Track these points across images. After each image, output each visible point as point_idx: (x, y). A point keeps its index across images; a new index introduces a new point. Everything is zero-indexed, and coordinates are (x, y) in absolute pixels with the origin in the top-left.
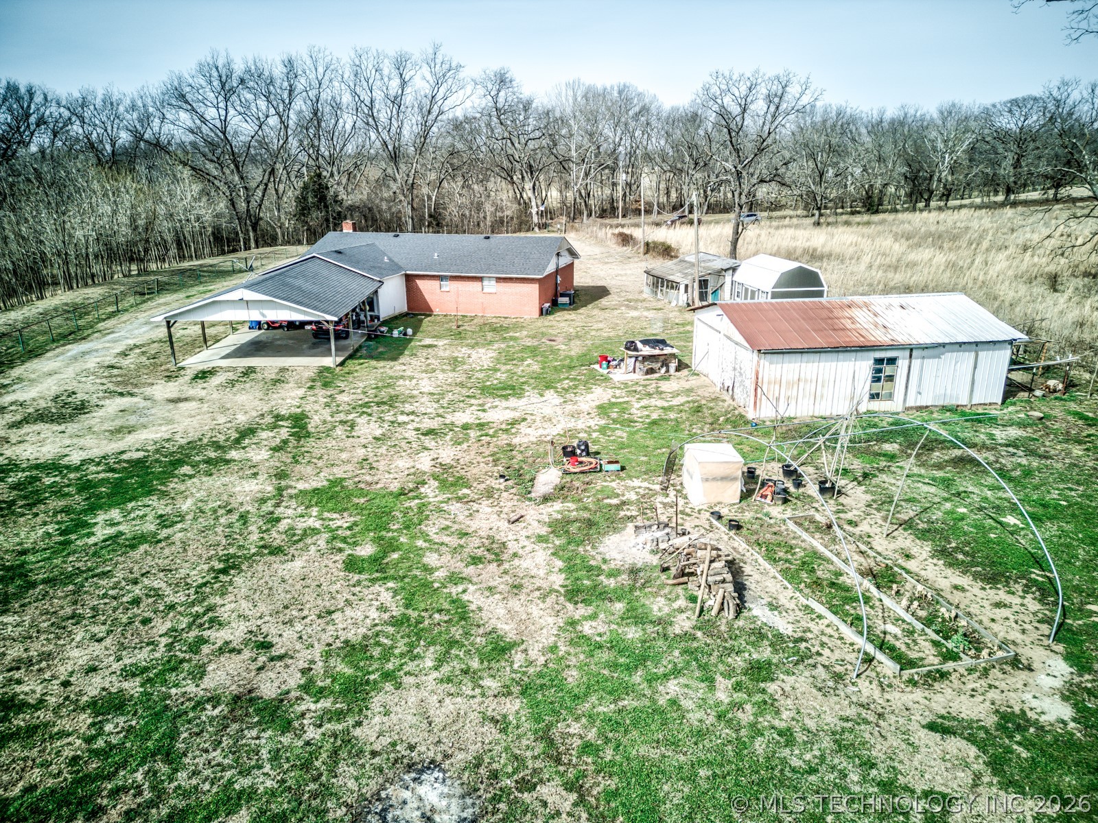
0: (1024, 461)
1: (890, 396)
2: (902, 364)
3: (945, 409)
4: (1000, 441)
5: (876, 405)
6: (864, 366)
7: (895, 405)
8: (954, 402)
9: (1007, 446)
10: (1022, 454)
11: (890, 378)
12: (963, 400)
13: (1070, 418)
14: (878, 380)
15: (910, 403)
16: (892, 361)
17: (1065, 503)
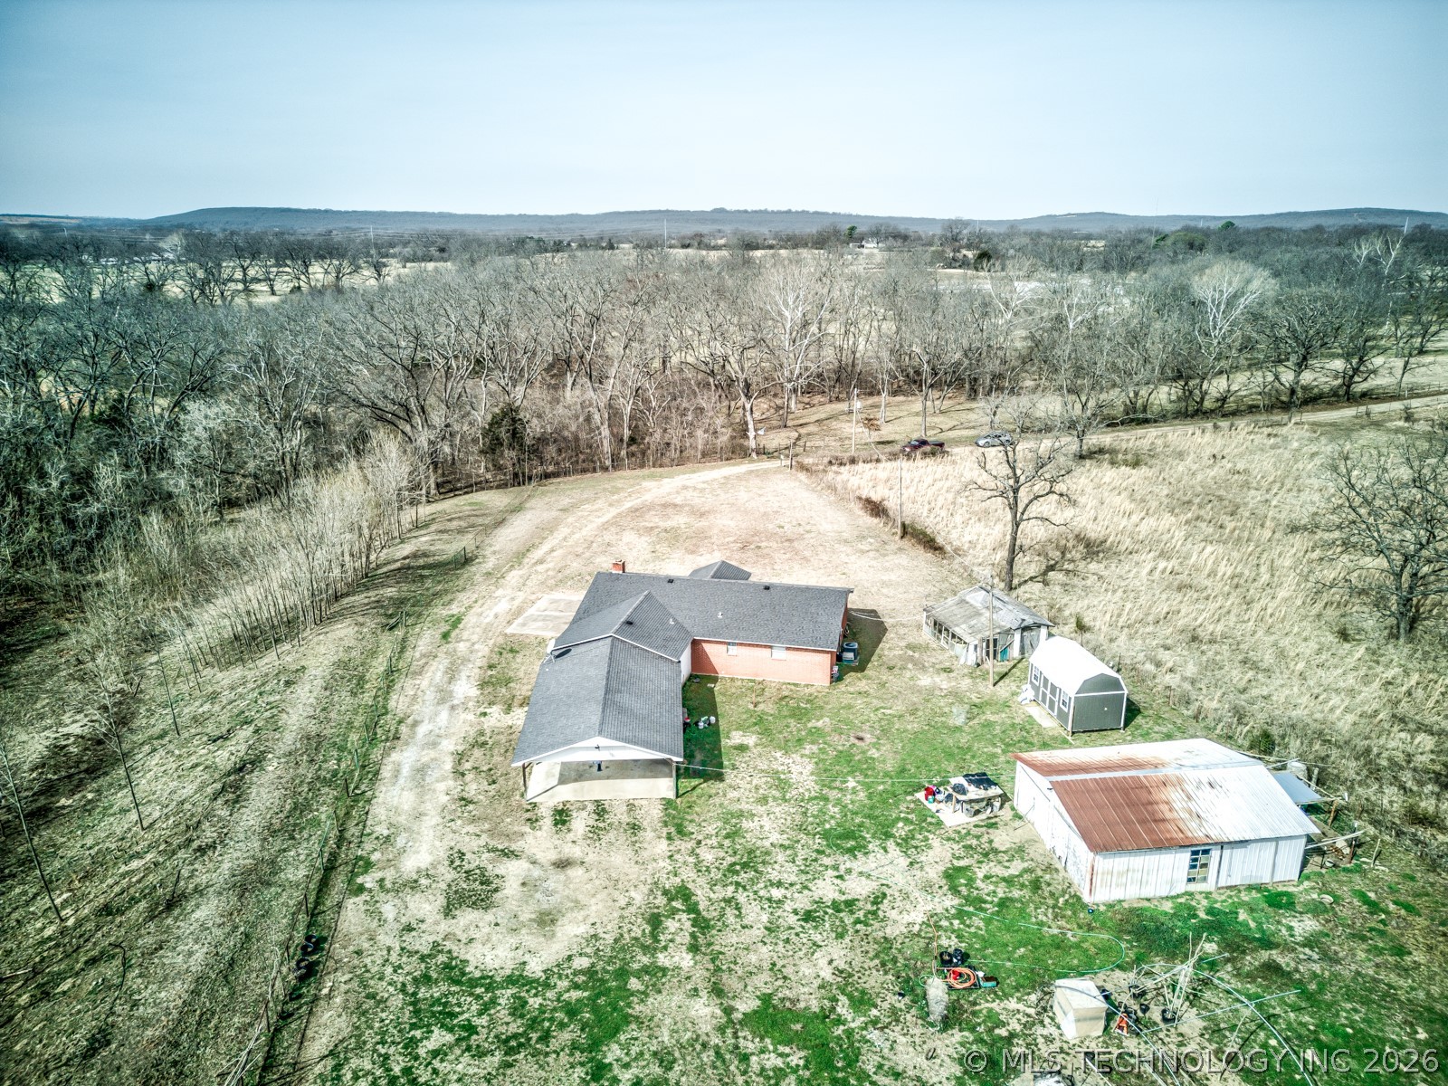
0: (1317, 968)
1: (1205, 879)
2: (1215, 853)
3: (1250, 888)
4: (1299, 939)
5: (1192, 887)
6: (1185, 857)
7: (1209, 886)
8: (1259, 882)
9: (1304, 946)
10: (1316, 957)
11: (1205, 865)
12: (1266, 879)
13: (1356, 903)
14: (1194, 867)
15: (1222, 883)
16: (1206, 852)
17: (1349, 1030)
